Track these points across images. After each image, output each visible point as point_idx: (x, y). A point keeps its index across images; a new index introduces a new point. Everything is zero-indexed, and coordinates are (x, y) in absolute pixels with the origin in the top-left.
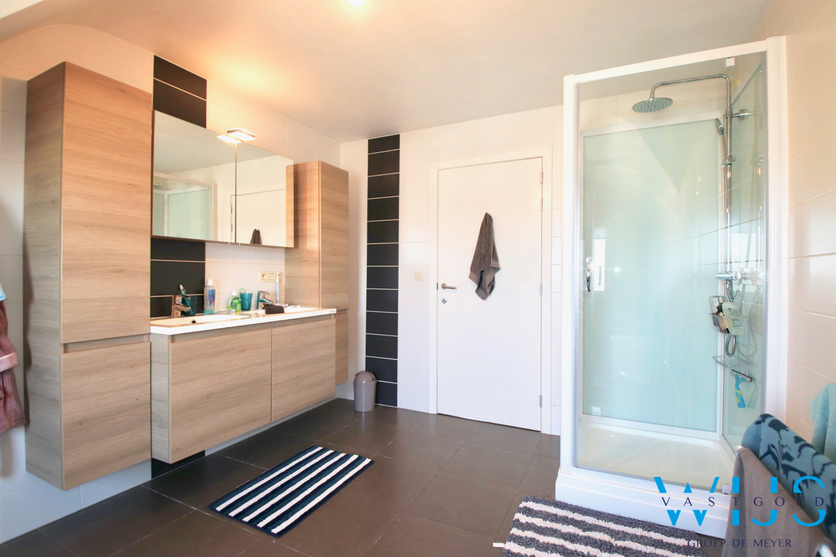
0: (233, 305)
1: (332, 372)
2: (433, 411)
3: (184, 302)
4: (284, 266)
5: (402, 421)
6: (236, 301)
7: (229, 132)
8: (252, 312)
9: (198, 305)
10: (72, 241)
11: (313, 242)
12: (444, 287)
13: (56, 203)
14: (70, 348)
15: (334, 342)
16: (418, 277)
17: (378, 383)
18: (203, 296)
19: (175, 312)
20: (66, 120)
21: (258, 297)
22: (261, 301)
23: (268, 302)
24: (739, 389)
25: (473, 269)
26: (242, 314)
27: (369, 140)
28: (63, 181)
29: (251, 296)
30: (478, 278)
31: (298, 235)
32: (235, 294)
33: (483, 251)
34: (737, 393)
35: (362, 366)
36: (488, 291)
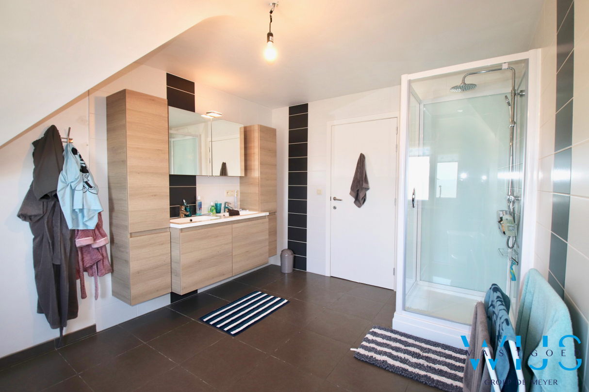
0: (211, 210)
1: (267, 249)
2: (328, 274)
3: (186, 209)
4: (239, 187)
5: (309, 279)
6: (213, 208)
7: (207, 113)
8: (221, 214)
9: (193, 211)
10: (133, 181)
11: (256, 173)
12: (335, 199)
13: (124, 162)
14: (133, 235)
15: (267, 232)
16: (319, 193)
17: (295, 257)
18: (195, 206)
19: (181, 215)
20: (127, 120)
21: (225, 206)
22: (227, 208)
23: (230, 208)
24: (512, 269)
25: (353, 188)
26: (216, 216)
27: (290, 107)
28: (128, 152)
29: (221, 204)
30: (355, 194)
31: (247, 168)
32: (212, 204)
33: (359, 178)
34: (511, 272)
35: (286, 246)
36: (362, 202)
